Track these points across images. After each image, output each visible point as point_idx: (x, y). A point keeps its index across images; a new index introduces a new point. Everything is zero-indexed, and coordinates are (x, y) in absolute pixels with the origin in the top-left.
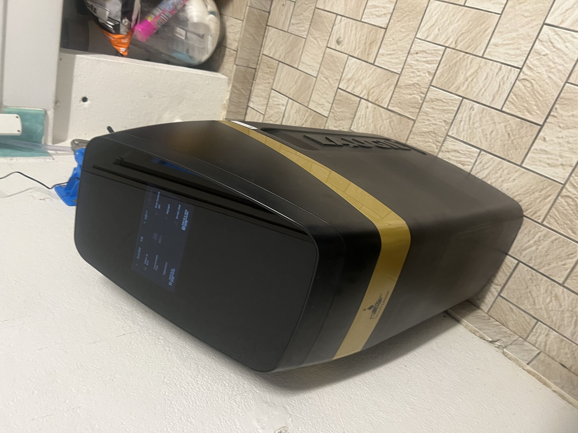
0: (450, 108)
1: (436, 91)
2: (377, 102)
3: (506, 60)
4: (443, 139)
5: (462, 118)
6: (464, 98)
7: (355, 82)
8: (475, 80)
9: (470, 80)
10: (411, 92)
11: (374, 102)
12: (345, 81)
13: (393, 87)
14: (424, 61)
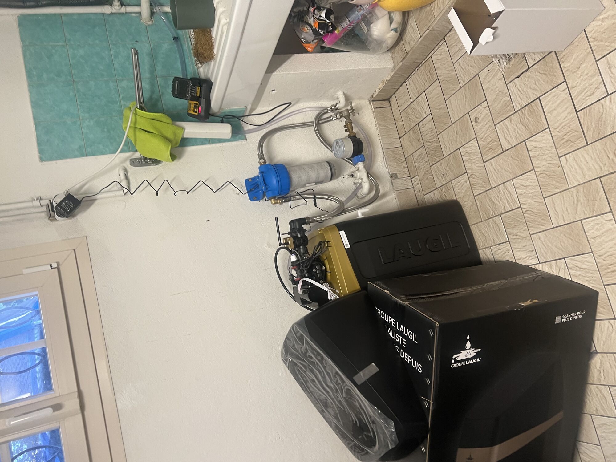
0: (500, 238)
1: (501, 221)
2: (472, 186)
3: (537, 251)
4: (487, 246)
5: (502, 248)
6: (509, 241)
7: (469, 159)
8: (519, 240)
9: (518, 237)
10: (490, 205)
11: (471, 184)
12: (465, 150)
13: (484, 189)
14: (507, 199)
